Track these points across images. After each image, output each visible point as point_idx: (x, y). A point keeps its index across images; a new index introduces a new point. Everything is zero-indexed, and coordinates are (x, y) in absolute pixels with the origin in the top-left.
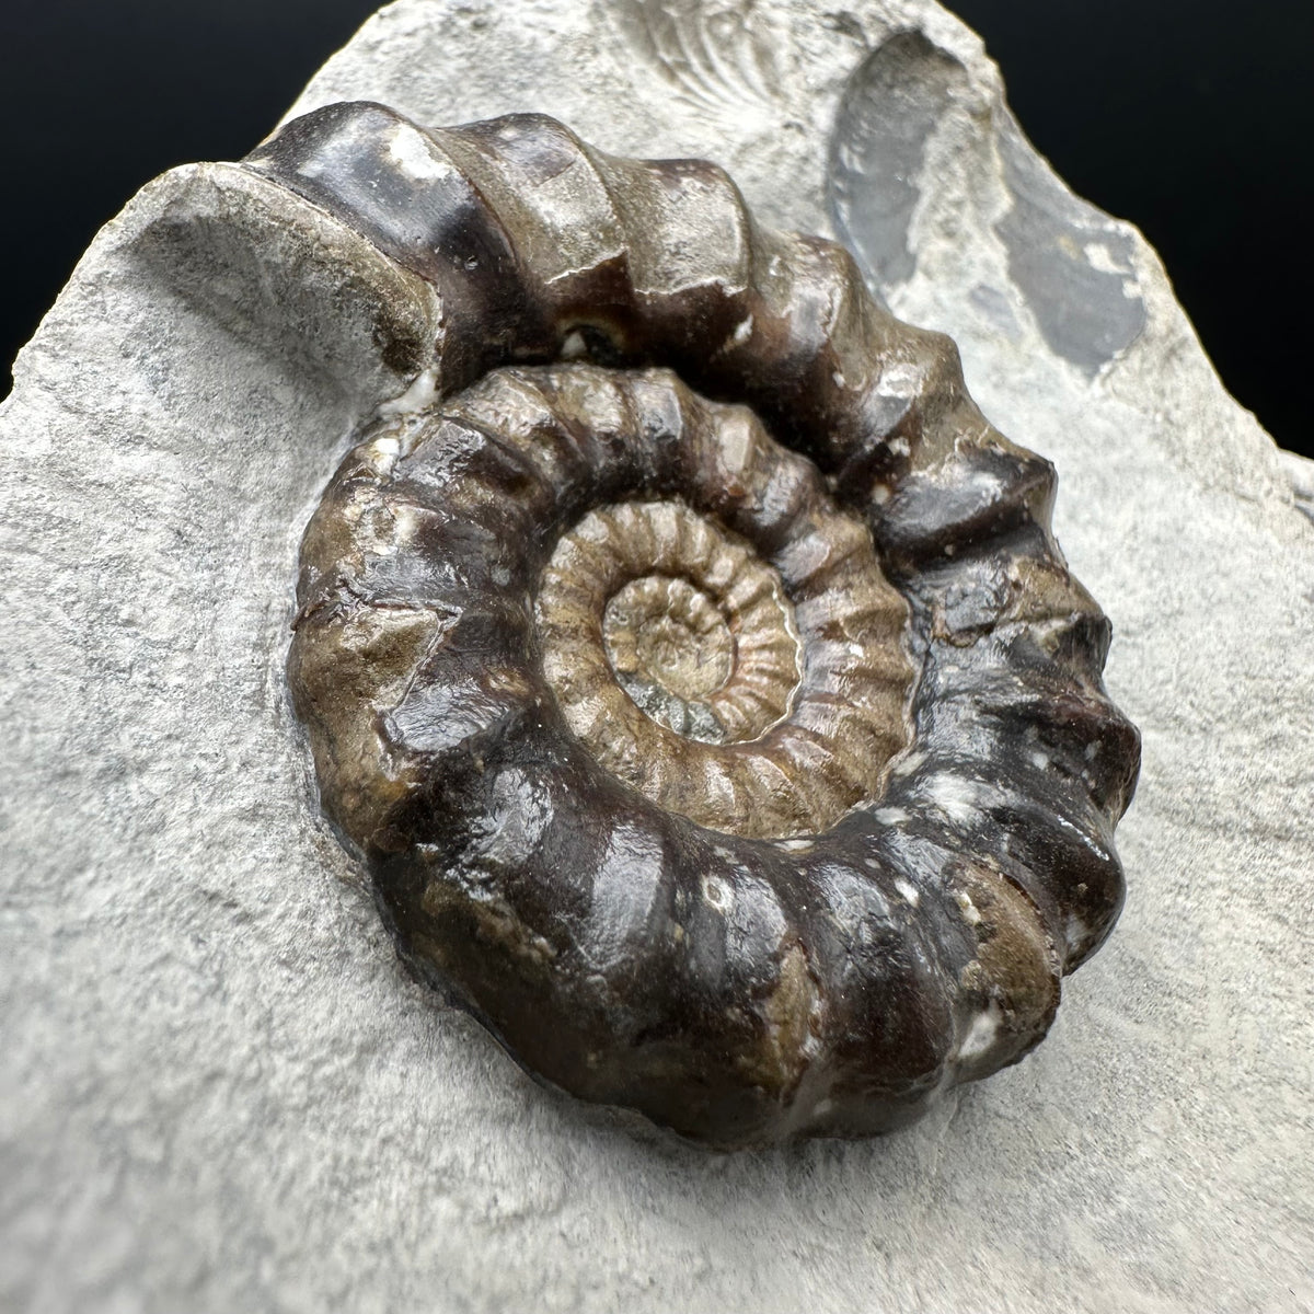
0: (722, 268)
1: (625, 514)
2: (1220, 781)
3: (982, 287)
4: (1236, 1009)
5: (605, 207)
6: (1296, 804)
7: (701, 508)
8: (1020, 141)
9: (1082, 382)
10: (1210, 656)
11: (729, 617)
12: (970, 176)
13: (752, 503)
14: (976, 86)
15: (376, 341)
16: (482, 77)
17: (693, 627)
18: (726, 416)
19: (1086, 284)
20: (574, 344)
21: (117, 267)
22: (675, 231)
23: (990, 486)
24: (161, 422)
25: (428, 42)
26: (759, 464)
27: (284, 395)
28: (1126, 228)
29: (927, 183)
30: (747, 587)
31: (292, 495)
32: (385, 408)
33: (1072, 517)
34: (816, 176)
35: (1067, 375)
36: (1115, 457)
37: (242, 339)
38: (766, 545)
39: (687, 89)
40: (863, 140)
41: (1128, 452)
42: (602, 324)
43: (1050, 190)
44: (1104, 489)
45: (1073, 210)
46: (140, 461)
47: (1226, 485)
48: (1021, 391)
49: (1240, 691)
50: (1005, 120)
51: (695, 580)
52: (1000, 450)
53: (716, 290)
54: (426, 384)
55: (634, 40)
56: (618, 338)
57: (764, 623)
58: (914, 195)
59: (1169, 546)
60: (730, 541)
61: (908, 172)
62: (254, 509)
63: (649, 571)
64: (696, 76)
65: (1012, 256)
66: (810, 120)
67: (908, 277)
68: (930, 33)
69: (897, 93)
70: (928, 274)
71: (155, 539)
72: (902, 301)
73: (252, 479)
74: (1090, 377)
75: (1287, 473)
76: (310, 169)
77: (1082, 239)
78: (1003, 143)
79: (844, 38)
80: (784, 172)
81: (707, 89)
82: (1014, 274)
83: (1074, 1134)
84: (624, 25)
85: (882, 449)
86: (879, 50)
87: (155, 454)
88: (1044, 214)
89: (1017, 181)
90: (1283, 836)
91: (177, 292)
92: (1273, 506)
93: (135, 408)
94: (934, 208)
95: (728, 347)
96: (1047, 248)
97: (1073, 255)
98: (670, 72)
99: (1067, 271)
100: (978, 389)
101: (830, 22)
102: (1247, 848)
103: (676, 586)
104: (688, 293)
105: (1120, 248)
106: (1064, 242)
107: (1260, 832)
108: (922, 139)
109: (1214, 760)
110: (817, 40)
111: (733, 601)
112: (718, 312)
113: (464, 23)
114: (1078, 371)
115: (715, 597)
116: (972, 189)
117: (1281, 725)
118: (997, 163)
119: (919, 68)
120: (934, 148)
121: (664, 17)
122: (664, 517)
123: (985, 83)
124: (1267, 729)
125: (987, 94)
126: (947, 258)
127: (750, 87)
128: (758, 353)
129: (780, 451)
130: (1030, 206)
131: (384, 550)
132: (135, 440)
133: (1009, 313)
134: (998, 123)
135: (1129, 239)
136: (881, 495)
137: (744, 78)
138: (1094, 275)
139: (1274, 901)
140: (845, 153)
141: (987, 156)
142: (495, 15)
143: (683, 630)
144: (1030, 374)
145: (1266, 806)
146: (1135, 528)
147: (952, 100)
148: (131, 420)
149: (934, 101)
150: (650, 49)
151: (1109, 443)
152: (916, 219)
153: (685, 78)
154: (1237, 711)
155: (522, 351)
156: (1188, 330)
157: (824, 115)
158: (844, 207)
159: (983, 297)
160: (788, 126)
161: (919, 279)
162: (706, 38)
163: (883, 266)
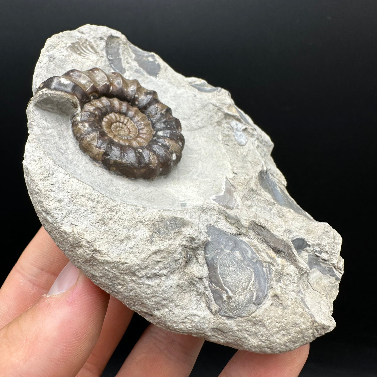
0: (106, 81)
1: (108, 117)
3: (136, 70)
4: (205, 149)
5: (89, 79)
6: (203, 123)
7: (116, 113)
8: (132, 45)
9: (155, 79)
10: (186, 109)
11: (125, 125)
12: (127, 54)
13: (122, 110)
14: (123, 40)
15: (72, 105)
16: (58, 66)
17: (122, 128)
18: (113, 100)
19: (150, 64)
20: (92, 98)
21: (34, 108)
22: (97, 79)
23: (150, 97)
24: (50, 126)
25: (49, 64)
26: (121, 105)
27: (60, 117)
28: (153, 53)
29: (121, 57)
30: (126, 121)
31: (68, 129)
32: (75, 114)
33: (162, 98)
34: (108, 63)
35: (153, 78)
36: (164, 87)
37: (52, 112)
38: (125, 114)
39: (84, 56)
40: (110, 54)
42: (94, 94)
43: (139, 51)
44: (164, 92)
45: (144, 53)
46: (50, 131)
47: (179, 86)
48: (148, 83)
50: (129, 43)
51: (119, 122)
52: (148, 92)
53: (106, 84)
54: (79, 109)
55: (73, 52)
57: (130, 124)
58: (121, 59)
59: (175, 97)
60: (121, 116)
61: (118, 56)
62: (65, 132)
63: (114, 122)
64: (83, 54)
65: (138, 63)
66: (103, 55)
67: (125, 72)
68: (113, 35)
69: (112, 45)
70: (128, 70)
71: (57, 139)
72: (126, 76)
74: (156, 77)
75: (188, 81)
76: (53, 87)
77: (147, 57)
78: (130, 47)
79: (102, 40)
80: (103, 64)
81: (86, 55)
82: (140, 66)
83: (191, 169)
84: (71, 50)
85: (134, 97)
86: (107, 40)
87: (51, 129)
88: (140, 55)
89: (134, 51)
90: (203, 127)
91: (42, 109)
92: (187, 86)
94: (124, 60)
95: (110, 91)
96: (143, 60)
97: (146, 60)
98: (80, 54)
99: (147, 63)
100: (143, 85)
101: (99, 39)
102: (199, 130)
103: (117, 123)
104: (103, 86)
105: (153, 56)
106: (145, 59)
107: (200, 128)
108: (118, 51)
109: (192, 122)
110: (98, 43)
111: (125, 122)
112: (108, 87)
113: (52, 59)
114: (154, 77)
115: (123, 123)
116: (128, 55)
117: (198, 114)
118: (130, 50)
119: (113, 40)
120: (120, 51)
121: (75, 47)
122: (112, 115)
123: (124, 39)
125: (125, 40)
126: (130, 67)
127: (92, 53)
128: (114, 91)
129: (122, 102)
130: (138, 55)
131: (86, 129)
132: (48, 129)
133: (141, 72)
134: (128, 44)
135: (153, 55)
136: (137, 103)
137: (90, 52)
138: (151, 62)
139: (205, 136)
140: (109, 57)
141: (129, 50)
142: (55, 56)
143: (121, 129)
144: (148, 80)
145: (200, 124)
147: (120, 43)
148: (46, 126)
149: (118, 44)
150: (76, 52)
151: (163, 86)
152: (123, 63)
153: (82, 54)
155: (87, 101)
156: (167, 65)
157: (104, 53)
158: (112, 65)
159: (137, 71)
160: (101, 57)
161: (127, 71)
162: (82, 47)
163: (121, 72)
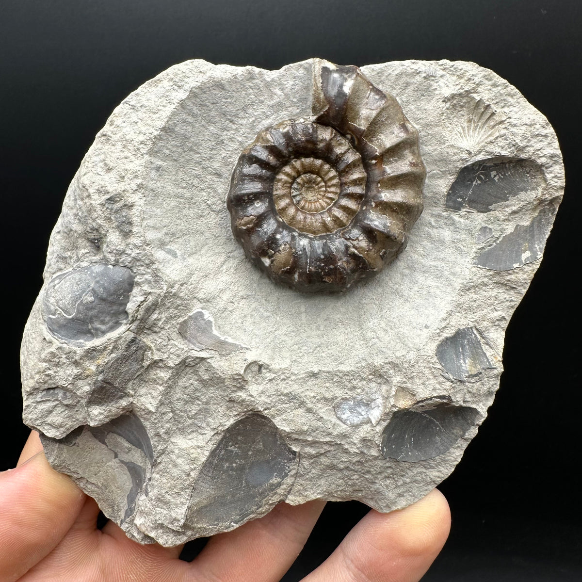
0: (380, 149)
2: (371, 323)
7: (339, 178)
11: (324, 196)
22: (382, 136)
26: (355, 183)
41: (455, 279)
42: (355, 138)
43: (543, 233)
45: (540, 242)
49: (394, 320)
51: (326, 186)
53: (375, 151)
56: (356, 143)
57: (326, 203)
60: (338, 187)
61: (510, 193)
63: (321, 177)
67: (480, 211)
73: (291, 109)
77: (531, 249)
88: (532, 236)
93: (287, 86)
95: (370, 162)
97: (523, 249)
103: (323, 184)
104: (371, 147)
106: (527, 244)
111: (327, 195)
115: (326, 191)
122: (333, 173)
124: (388, 329)
128: (373, 167)
146: (429, 287)
154: (389, 321)
155: (338, 129)
